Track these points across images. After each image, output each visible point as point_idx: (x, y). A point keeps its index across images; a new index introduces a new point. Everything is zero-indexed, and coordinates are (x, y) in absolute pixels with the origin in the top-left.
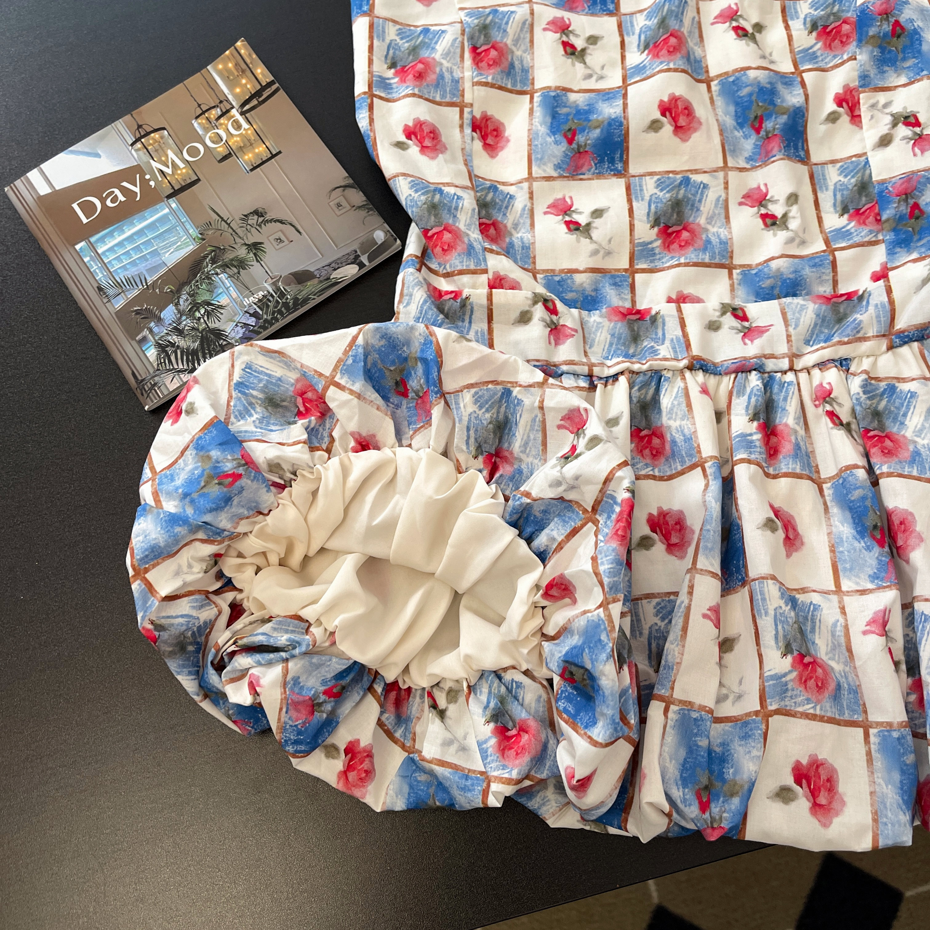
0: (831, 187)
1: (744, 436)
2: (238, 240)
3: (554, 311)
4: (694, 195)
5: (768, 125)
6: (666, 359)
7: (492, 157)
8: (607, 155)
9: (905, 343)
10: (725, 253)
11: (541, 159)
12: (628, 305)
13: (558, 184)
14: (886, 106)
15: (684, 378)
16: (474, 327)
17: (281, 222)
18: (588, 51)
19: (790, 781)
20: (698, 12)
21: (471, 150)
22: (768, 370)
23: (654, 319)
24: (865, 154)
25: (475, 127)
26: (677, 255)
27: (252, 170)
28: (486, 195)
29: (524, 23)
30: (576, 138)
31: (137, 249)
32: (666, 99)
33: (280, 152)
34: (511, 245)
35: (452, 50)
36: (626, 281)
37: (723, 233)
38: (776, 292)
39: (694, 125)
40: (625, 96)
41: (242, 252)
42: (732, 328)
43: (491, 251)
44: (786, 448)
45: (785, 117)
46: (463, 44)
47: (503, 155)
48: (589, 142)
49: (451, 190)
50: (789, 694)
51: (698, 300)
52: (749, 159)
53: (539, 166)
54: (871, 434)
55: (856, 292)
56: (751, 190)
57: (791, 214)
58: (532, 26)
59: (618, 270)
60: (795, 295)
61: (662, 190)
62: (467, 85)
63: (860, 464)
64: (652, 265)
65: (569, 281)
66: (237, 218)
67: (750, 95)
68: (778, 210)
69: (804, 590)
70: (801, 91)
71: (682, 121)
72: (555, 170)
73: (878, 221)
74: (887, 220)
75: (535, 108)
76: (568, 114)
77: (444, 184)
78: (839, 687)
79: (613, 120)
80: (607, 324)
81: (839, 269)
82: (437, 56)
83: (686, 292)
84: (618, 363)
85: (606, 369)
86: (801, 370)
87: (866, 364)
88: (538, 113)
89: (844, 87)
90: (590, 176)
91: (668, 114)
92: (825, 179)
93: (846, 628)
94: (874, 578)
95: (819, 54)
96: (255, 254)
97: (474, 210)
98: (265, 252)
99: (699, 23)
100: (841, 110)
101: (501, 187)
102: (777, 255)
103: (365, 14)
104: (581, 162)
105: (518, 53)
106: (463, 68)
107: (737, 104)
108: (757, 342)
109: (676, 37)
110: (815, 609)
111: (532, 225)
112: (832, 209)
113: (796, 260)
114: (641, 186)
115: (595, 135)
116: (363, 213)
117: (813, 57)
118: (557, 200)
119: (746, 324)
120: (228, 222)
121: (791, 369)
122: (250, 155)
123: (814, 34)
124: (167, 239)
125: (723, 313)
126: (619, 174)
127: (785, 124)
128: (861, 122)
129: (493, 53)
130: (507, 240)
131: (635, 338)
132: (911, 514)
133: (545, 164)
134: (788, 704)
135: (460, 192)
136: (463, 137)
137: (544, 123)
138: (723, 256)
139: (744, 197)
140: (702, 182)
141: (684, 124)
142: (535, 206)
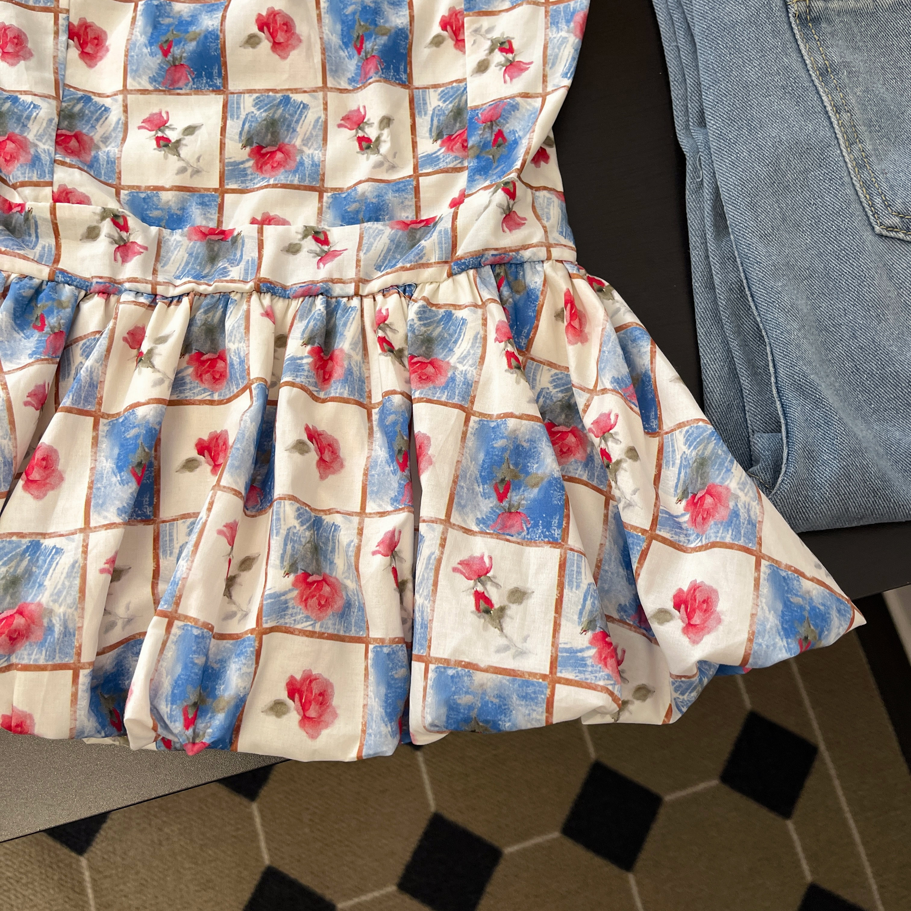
0: (430, 112)
1: (293, 359)
3: (124, 228)
4: (292, 115)
5: (368, 45)
6: (233, 281)
7: (90, 66)
8: (204, 70)
9: (463, 270)
10: (315, 176)
11: (136, 71)
12: (213, 225)
13: (154, 98)
14: (489, 31)
15: (249, 301)
16: (42, 242)
19: (283, 695)
21: (65, 58)
22: (335, 294)
23: (235, 240)
24: (465, 79)
25: (73, 33)
26: (267, 176)
28: (74, 106)
30: (172, 50)
32: (264, 13)
34: (96, 159)
36: (215, 201)
37: (318, 155)
38: (361, 216)
39: (293, 42)
40: (226, 8)
42: (311, 252)
43: (63, 163)
44: (338, 372)
45: (385, 38)
47: (101, 65)
48: (184, 55)
49: (28, 99)
50: (290, 611)
51: (284, 222)
52: (351, 80)
53: (134, 79)
54: (415, 360)
55: (434, 218)
56: (351, 112)
57: (383, 138)
59: (208, 190)
60: (377, 220)
61: (259, 109)
63: (398, 390)
64: (243, 186)
65: (155, 199)
67: (354, 13)
68: (372, 133)
69: (329, 512)
70: (407, 12)
71: (281, 37)
72: (151, 83)
73: (465, 147)
74: (473, 147)
75: (138, 17)
76: (169, 25)
77: (21, 92)
78: (348, 605)
79: (210, 32)
80: (186, 243)
81: (422, 195)
83: (272, 214)
84: (185, 283)
85: (171, 288)
86: (366, 296)
87: (427, 291)
88: (140, 22)
89: (450, 9)
90: (188, 91)
91: (265, 28)
92: (425, 104)
93: (358, 549)
94: (394, 500)
97: (51, 120)
100: (445, 33)
101: (96, 99)
102: (363, 179)
104: (178, 75)
107: (343, 22)
108: (328, 265)
110: (335, 530)
111: (124, 139)
112: (428, 135)
113: (382, 185)
114: (238, 103)
115: (191, 48)
118: (152, 115)
119: (326, 248)
121: (357, 294)
125: (305, 236)
126: (217, 90)
127: (385, 45)
128: (464, 46)
130: (93, 153)
131: (213, 259)
132: (428, 438)
133: (140, 76)
134: (288, 621)
135: (38, 101)
136: (57, 44)
137: (144, 33)
138: (314, 179)
139: (343, 119)
140: (302, 102)
141: (282, 40)
142: (129, 120)
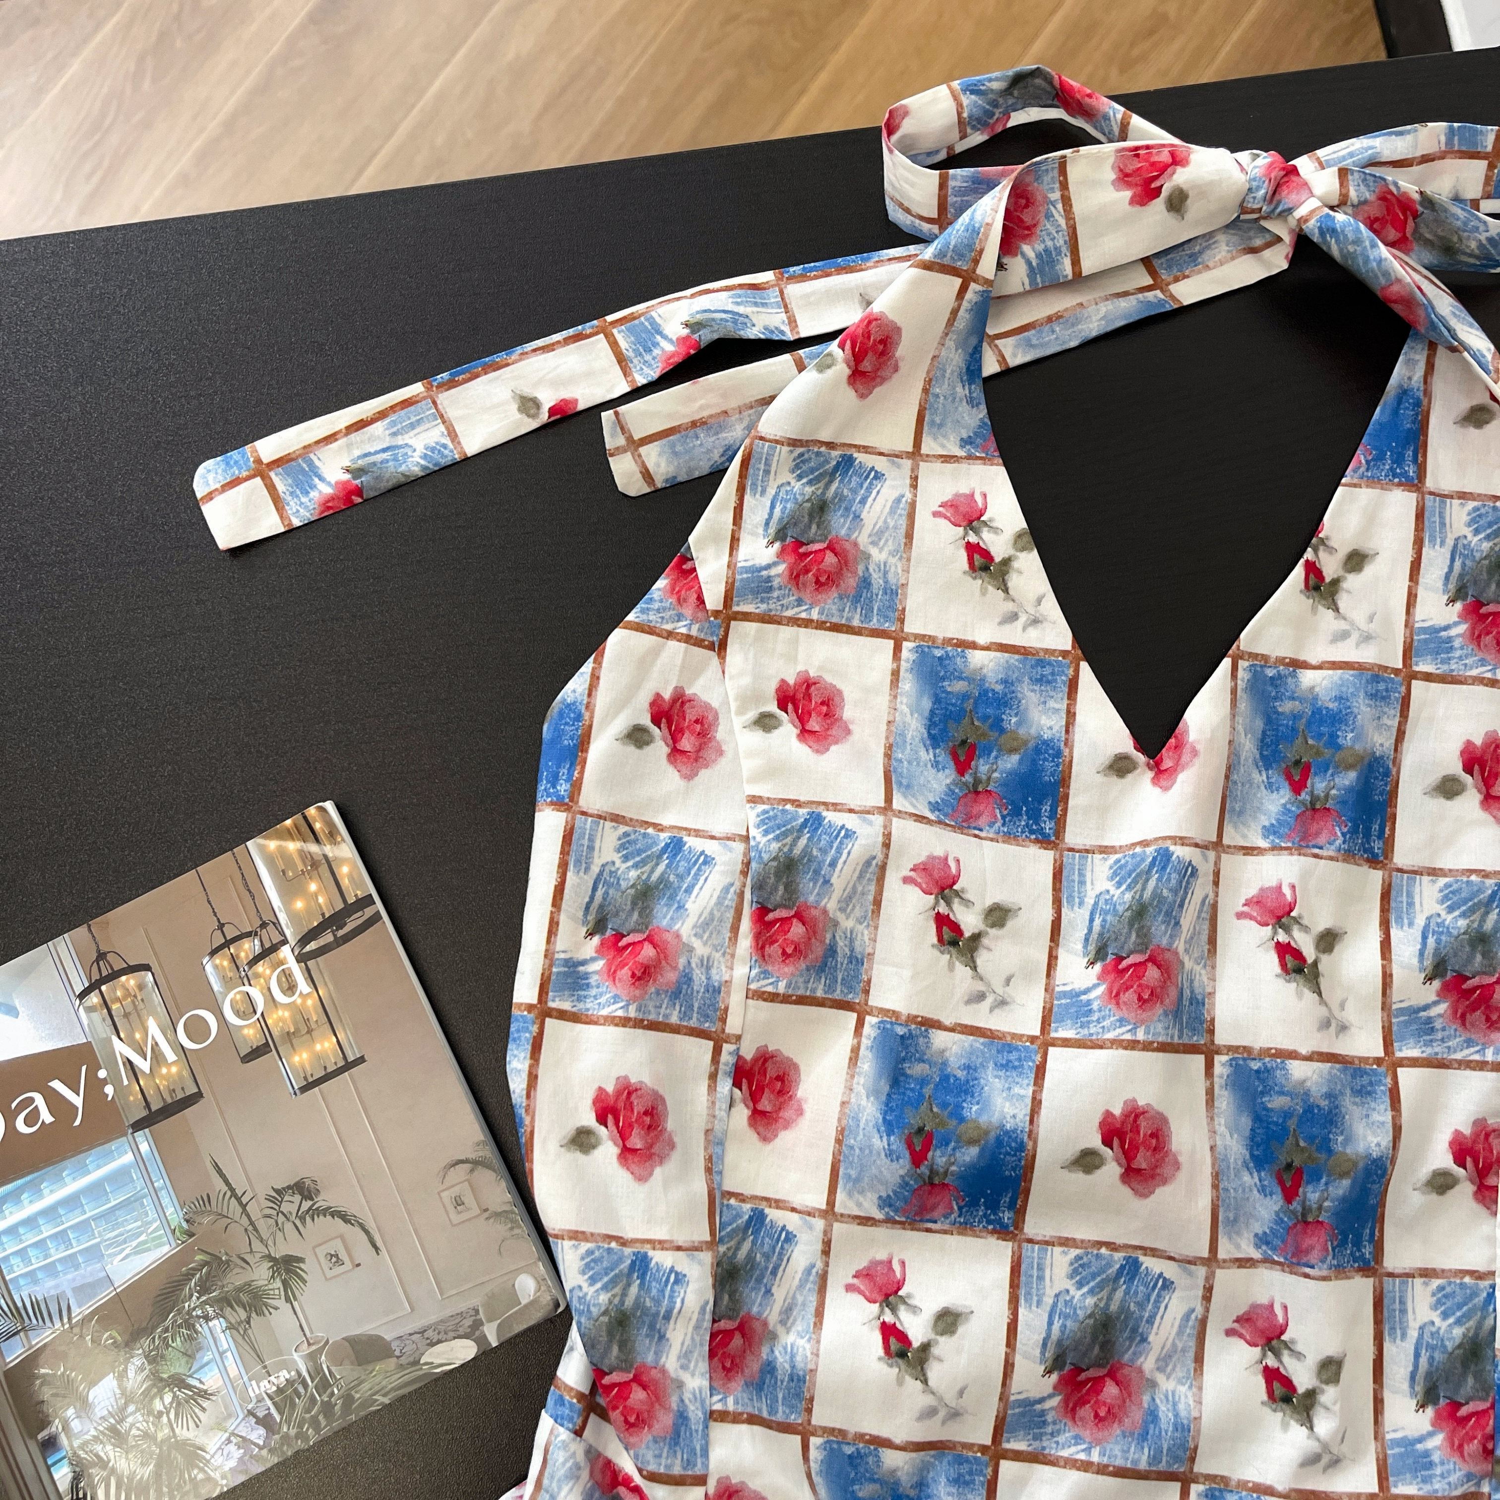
0: (1413, 1335)
2: (257, 1246)
4: (1142, 1305)
5: (1310, 1194)
7: (765, 1139)
8: (984, 1195)
10: (1180, 1453)
11: (857, 1180)
13: (881, 1233)
17: (344, 1217)
18: (985, 941)
20: (1216, 883)
21: (725, 1133)
24: (1492, 1275)
25: (741, 1076)
26: (1087, 1437)
27: (304, 1089)
28: (738, 1247)
29: (868, 863)
30: (930, 1154)
31: (61, 1237)
32: (1117, 1111)
33: (361, 1060)
34: (770, 1365)
35: (717, 914)
36: (981, 1472)
37: (1186, 1399)
39: (1164, 1169)
40: (1040, 1072)
41: (261, 1274)
43: (723, 1417)
45: (1346, 1183)
46: (741, 895)
47: (785, 1138)
48: (953, 1168)
49: (665, 1260)
53: (850, 1194)
56: (1254, 1307)
57: (1322, 1399)
58: (883, 868)
59: (969, 1446)
61: (1080, 1285)
62: (736, 999)
64: (1036, 1446)
65: (870, 1460)
66: (261, 1197)
67: (1286, 1113)
68: (1299, 1373)
70: (1389, 1115)
72: (881, 1207)
75: (863, 1051)
76: (923, 1081)
77: (653, 1243)
79: (1007, 1133)
82: (685, 928)
88: (867, 1064)
89: (1476, 1123)
90: (946, 1227)
91: (1116, 1142)
92: (1404, 1311)
95: (1438, 1024)
96: (285, 1283)
97: (704, 1308)
98: (304, 1282)
99: (1214, 907)
100: (1460, 1170)
101: (772, 1214)
103: (560, 804)
104: (932, 1200)
105: (847, 923)
106: (733, 956)
107: (1257, 1119)
109: (1159, 967)
111: (819, 1314)
112: (1406, 1386)
114: (1040, 1268)
115: (967, 1159)
116: (501, 1229)
117: (1426, 1029)
118: (875, 1264)
120: (244, 1202)
122: (305, 1056)
123: (1437, 984)
124: (122, 1224)
126: (1004, 1232)
127: (1344, 1200)
129: (797, 930)
130: (765, 1353)
133: (862, 1192)
135: (682, 1264)
136: (713, 1103)
137: (874, 1092)
138: (1177, 1459)
139: (1238, 1320)
140: (1161, 1275)
141: (1144, 1166)
142: (830, 1269)
